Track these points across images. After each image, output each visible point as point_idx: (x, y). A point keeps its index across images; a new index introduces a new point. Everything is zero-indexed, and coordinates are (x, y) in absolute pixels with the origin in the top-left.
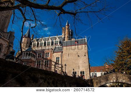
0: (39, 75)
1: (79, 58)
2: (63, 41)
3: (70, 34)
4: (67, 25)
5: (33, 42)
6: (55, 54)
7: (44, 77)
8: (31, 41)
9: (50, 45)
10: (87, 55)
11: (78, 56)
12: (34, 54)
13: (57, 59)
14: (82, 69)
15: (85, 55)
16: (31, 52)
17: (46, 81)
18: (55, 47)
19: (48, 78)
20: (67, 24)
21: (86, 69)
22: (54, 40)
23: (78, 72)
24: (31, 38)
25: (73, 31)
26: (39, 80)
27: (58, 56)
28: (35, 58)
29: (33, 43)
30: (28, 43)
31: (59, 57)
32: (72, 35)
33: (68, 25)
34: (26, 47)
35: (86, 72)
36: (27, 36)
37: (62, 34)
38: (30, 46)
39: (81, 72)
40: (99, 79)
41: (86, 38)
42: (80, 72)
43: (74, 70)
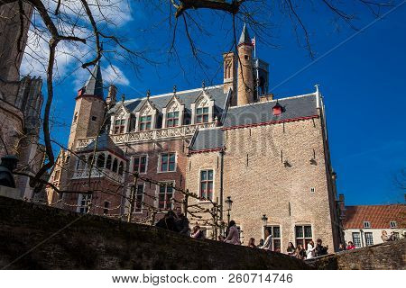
0: (99, 241)
1: (288, 172)
2: (227, 106)
3: (255, 76)
4: (245, 44)
5: (113, 113)
6: (195, 158)
7: (121, 247)
8: (106, 110)
9: (179, 123)
10: (321, 160)
11: (287, 164)
12: (120, 160)
13: (202, 178)
14: (300, 216)
15: (313, 162)
16: (107, 153)
17: (128, 263)
18: (197, 133)
19: (138, 249)
20: (242, 39)
21: (318, 217)
22: (193, 106)
23: (287, 226)
24: (108, 101)
25: (267, 65)
26: (102, 257)
27: (206, 166)
28: (121, 173)
29: (112, 118)
30: (94, 119)
31: (211, 171)
32: (263, 81)
33: (247, 42)
34: (89, 135)
35: (318, 228)
36: (90, 92)
37: (225, 81)
38: (103, 131)
39: (298, 228)
40: (362, 258)
41: (317, 93)
42: (293, 229)
43: (265, 218)
